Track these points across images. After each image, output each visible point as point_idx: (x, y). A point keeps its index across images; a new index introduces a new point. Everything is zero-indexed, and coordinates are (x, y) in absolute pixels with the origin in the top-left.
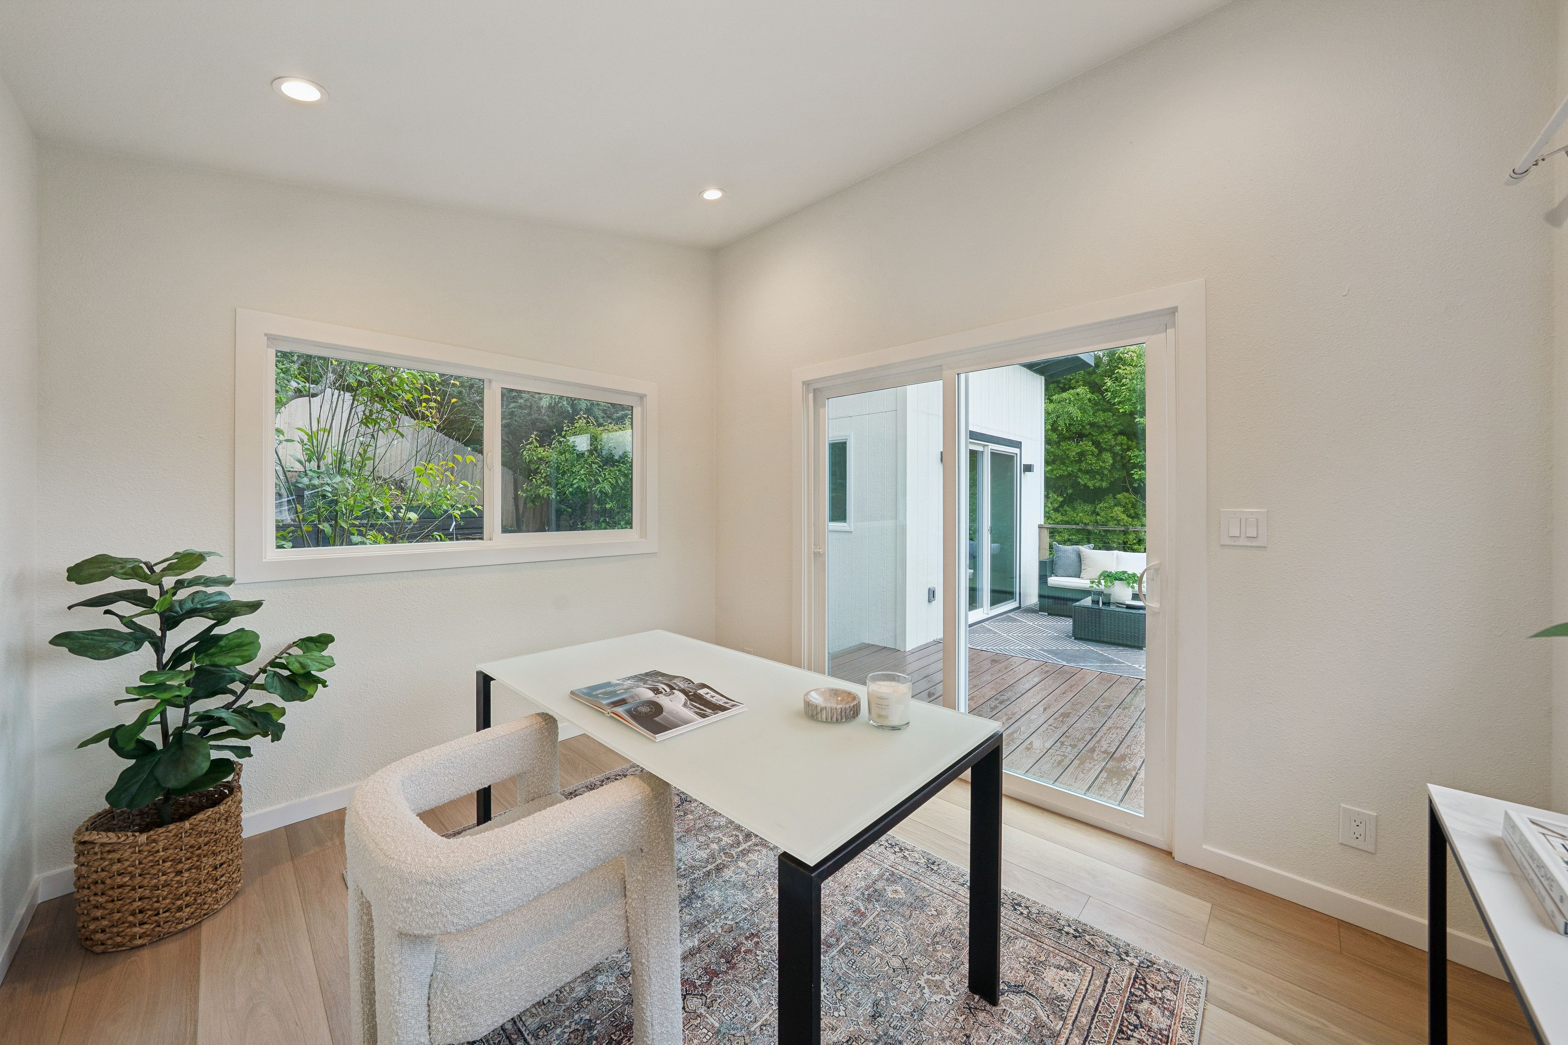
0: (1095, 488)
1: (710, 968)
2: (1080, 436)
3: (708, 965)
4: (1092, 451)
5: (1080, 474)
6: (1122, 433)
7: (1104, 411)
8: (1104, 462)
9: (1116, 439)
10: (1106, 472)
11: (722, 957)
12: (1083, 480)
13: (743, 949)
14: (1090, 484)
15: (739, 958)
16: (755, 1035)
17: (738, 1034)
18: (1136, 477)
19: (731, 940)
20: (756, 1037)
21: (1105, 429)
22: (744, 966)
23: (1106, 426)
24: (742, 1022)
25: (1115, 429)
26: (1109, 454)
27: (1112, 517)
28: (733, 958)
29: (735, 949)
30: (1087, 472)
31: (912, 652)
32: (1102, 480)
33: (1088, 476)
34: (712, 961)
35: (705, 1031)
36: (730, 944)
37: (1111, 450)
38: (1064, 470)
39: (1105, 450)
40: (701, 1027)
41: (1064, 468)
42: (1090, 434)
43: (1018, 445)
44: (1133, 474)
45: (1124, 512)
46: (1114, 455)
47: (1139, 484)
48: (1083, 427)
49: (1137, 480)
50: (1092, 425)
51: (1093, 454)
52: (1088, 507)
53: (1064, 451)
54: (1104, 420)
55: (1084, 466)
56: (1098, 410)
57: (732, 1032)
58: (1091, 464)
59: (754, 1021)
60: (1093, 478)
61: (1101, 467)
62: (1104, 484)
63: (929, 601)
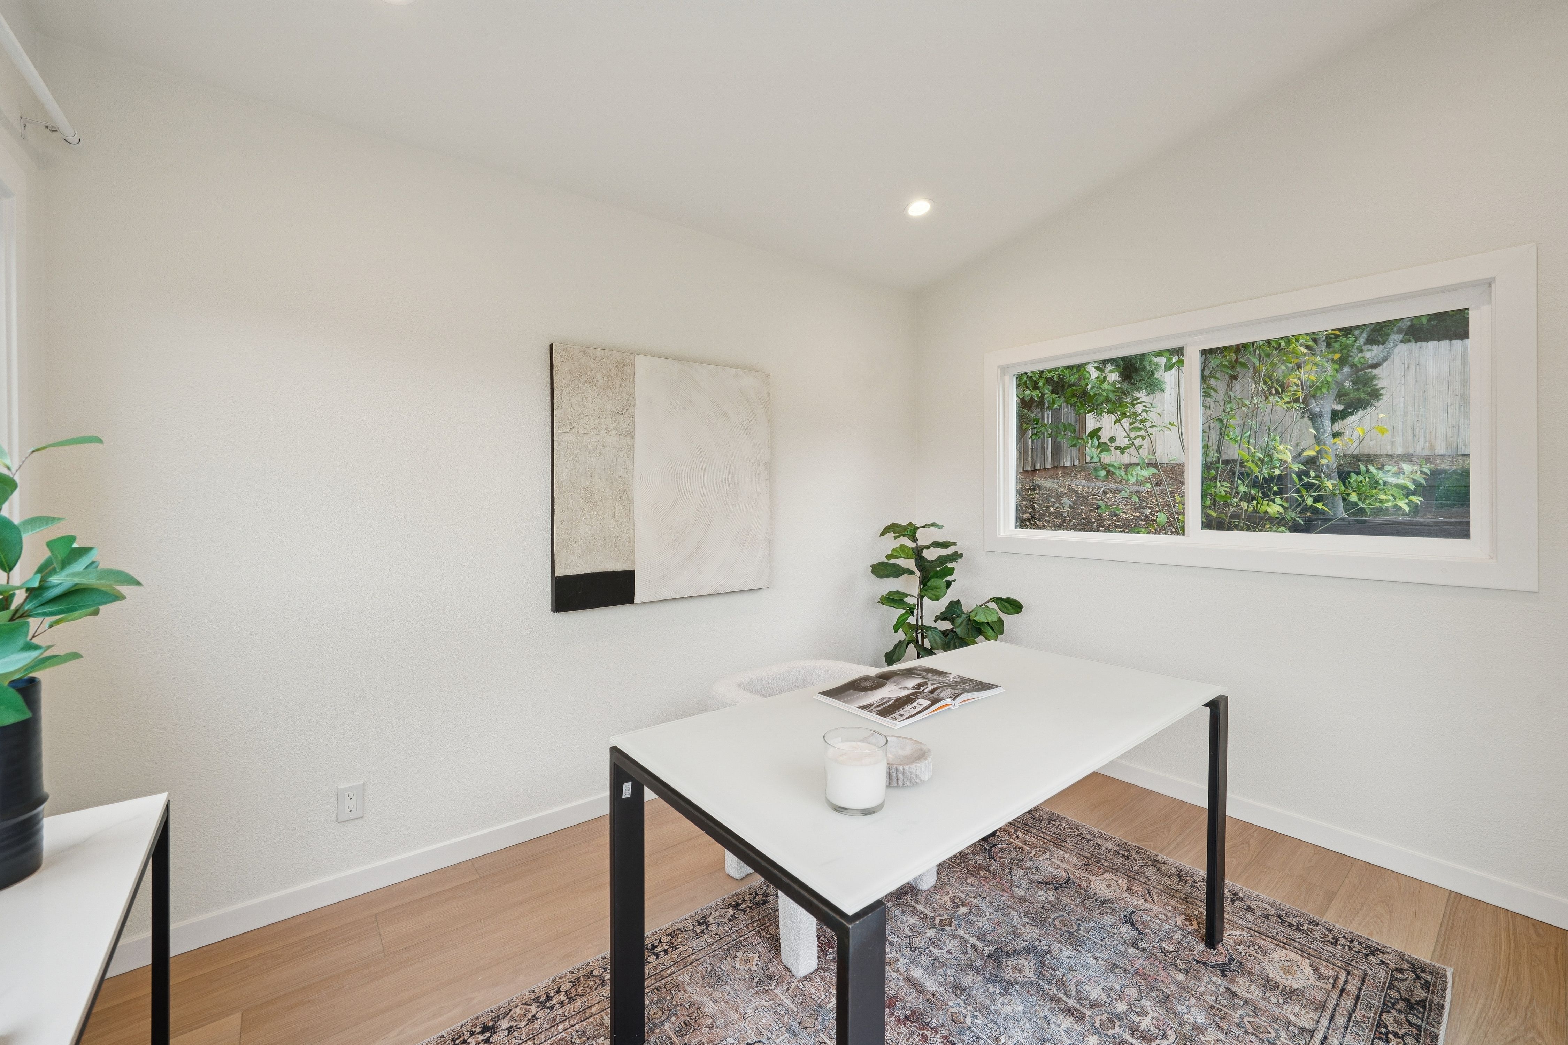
1: (897, 1001)
3: (901, 999)
11: (913, 1012)
13: (928, 1033)
15: (913, 1029)
16: (815, 1036)
17: (816, 1023)
19: (941, 1021)
20: (813, 1037)
22: (902, 1033)
24: (830, 1026)
28: (912, 1022)
29: (927, 1025)
34: (907, 1003)
35: (823, 997)
36: (933, 1020)
40: (827, 994)
57: (820, 1018)
59: (831, 1037)
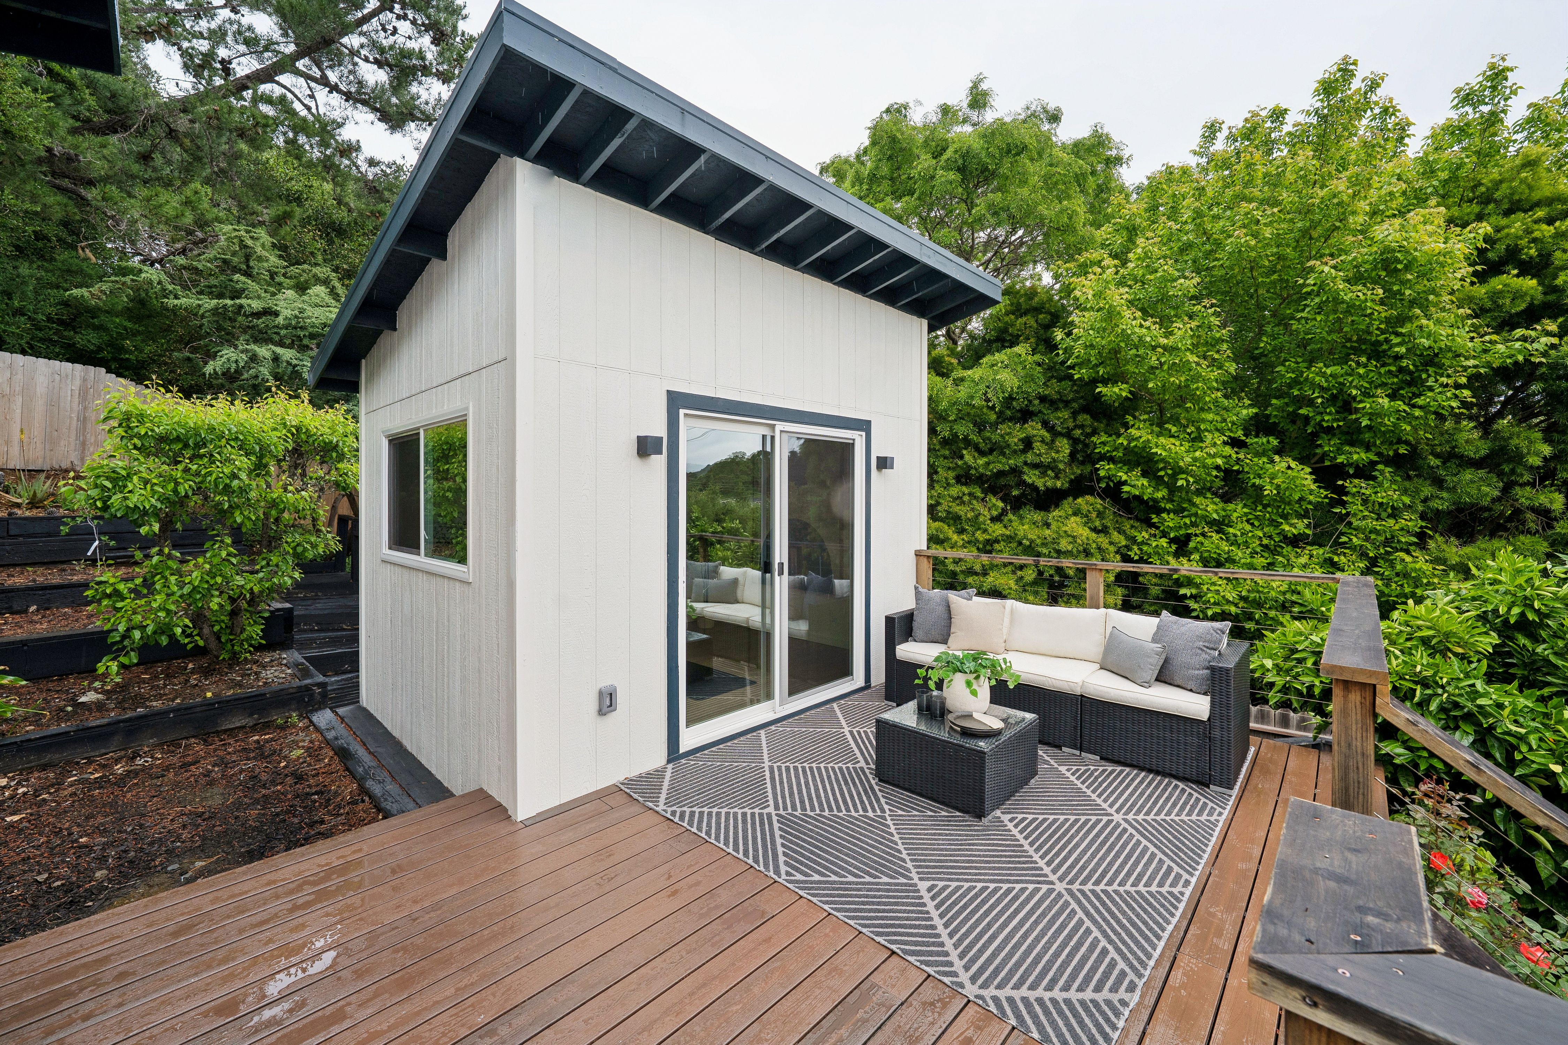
0: (1047, 489)
2: (1025, 415)
4: (1042, 437)
5: (1026, 469)
6: (1085, 409)
7: (1060, 380)
8: (1058, 452)
9: (1075, 420)
10: (1061, 466)
12: (1031, 477)
14: (1040, 483)
18: (1102, 473)
21: (1061, 405)
23: (1063, 401)
25: (1075, 405)
26: (1065, 441)
27: (1065, 532)
30: (1035, 466)
31: (528, 824)
32: (1057, 477)
33: (1037, 473)
37: (1068, 435)
38: (1004, 464)
39: (1061, 434)
41: (1004, 460)
42: (1040, 412)
43: (864, 426)
44: (1098, 469)
45: (1085, 524)
46: (1075, 441)
47: (1107, 484)
48: (1030, 401)
49: (1104, 477)
50: (1043, 399)
51: (1043, 441)
52: (1038, 516)
53: (1002, 436)
54: (1059, 392)
55: (1030, 457)
56: (1052, 377)
58: (1040, 455)
60: (1044, 474)
61: (1053, 459)
62: (1059, 484)
63: (601, 713)
